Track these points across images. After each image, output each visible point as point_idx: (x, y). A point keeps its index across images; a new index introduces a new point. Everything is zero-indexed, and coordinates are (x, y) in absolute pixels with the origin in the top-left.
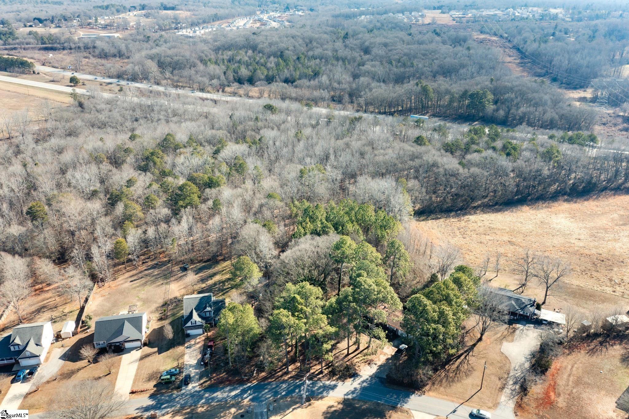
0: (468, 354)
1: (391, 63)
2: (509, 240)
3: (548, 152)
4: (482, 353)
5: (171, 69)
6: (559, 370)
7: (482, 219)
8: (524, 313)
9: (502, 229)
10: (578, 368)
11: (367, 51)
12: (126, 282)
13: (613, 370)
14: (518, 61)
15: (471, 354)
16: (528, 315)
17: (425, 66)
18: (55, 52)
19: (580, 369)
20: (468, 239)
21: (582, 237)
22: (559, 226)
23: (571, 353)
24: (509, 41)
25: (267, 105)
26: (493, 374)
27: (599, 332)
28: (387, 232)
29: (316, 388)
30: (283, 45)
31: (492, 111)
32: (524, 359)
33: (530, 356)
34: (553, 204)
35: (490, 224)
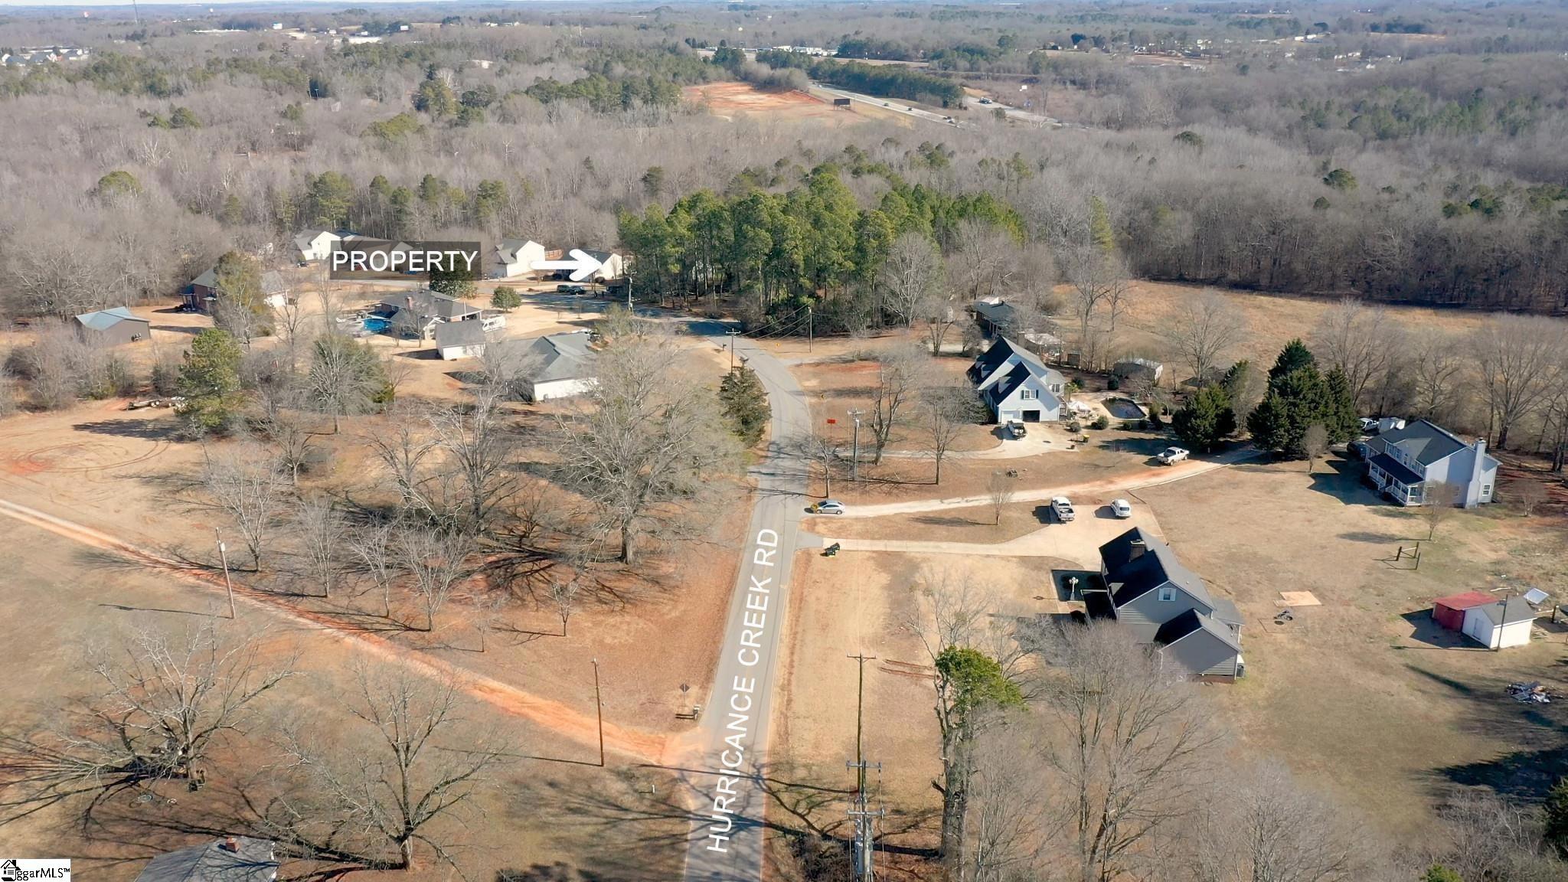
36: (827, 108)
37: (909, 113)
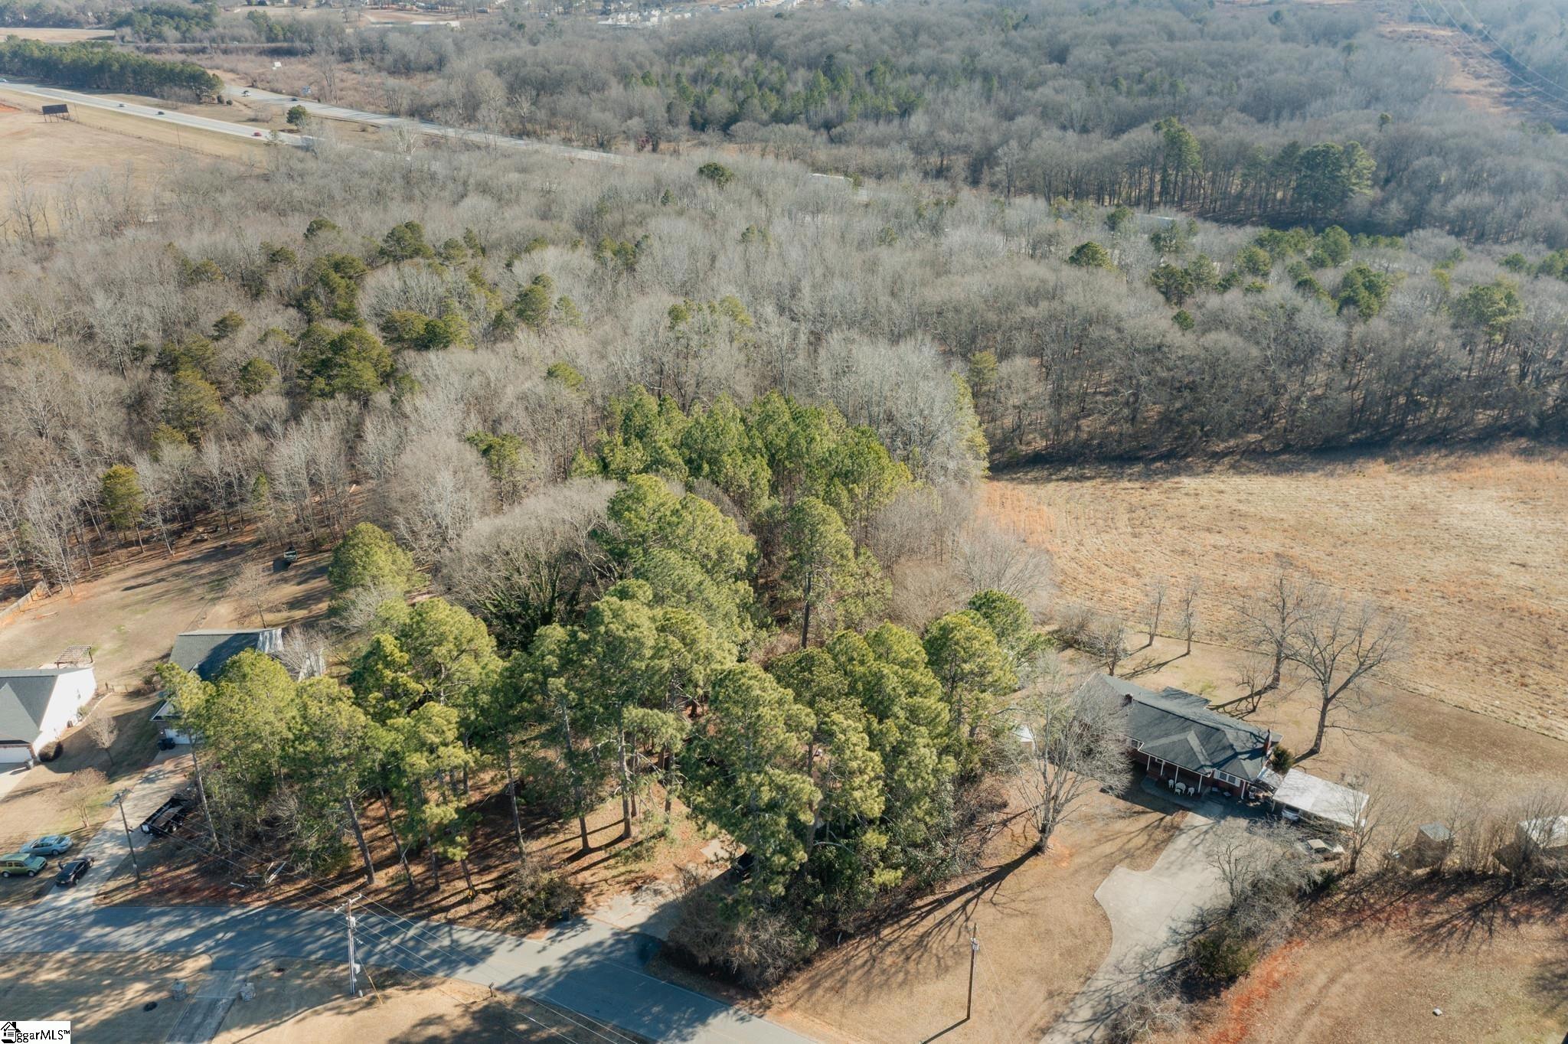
0: (977, 896)
1: (1115, 84)
2: (1281, 550)
3: (1475, 297)
4: (1027, 896)
5: (534, 93)
6: (1276, 985)
7: (1222, 487)
8: (1223, 776)
9: (1274, 520)
10: (1349, 988)
11: (1060, 56)
12: (114, 590)
13: (1483, 1011)
14: (1501, 90)
15: (988, 894)
16: (1237, 784)
17: (1209, 93)
18: (293, 59)
19: (1359, 994)
20: (1146, 538)
21: (1532, 560)
22: (1467, 523)
23: (1346, 929)
24: (1486, 39)
25: (708, 166)
26: (1033, 972)
27: (1478, 867)
28: (850, 491)
29: (424, 953)
30: (837, 39)
31: (1366, 205)
32: (1163, 935)
33: (1190, 927)
34: (1475, 460)
35: (1240, 501)
36: (36, 120)
37: (160, 118)
